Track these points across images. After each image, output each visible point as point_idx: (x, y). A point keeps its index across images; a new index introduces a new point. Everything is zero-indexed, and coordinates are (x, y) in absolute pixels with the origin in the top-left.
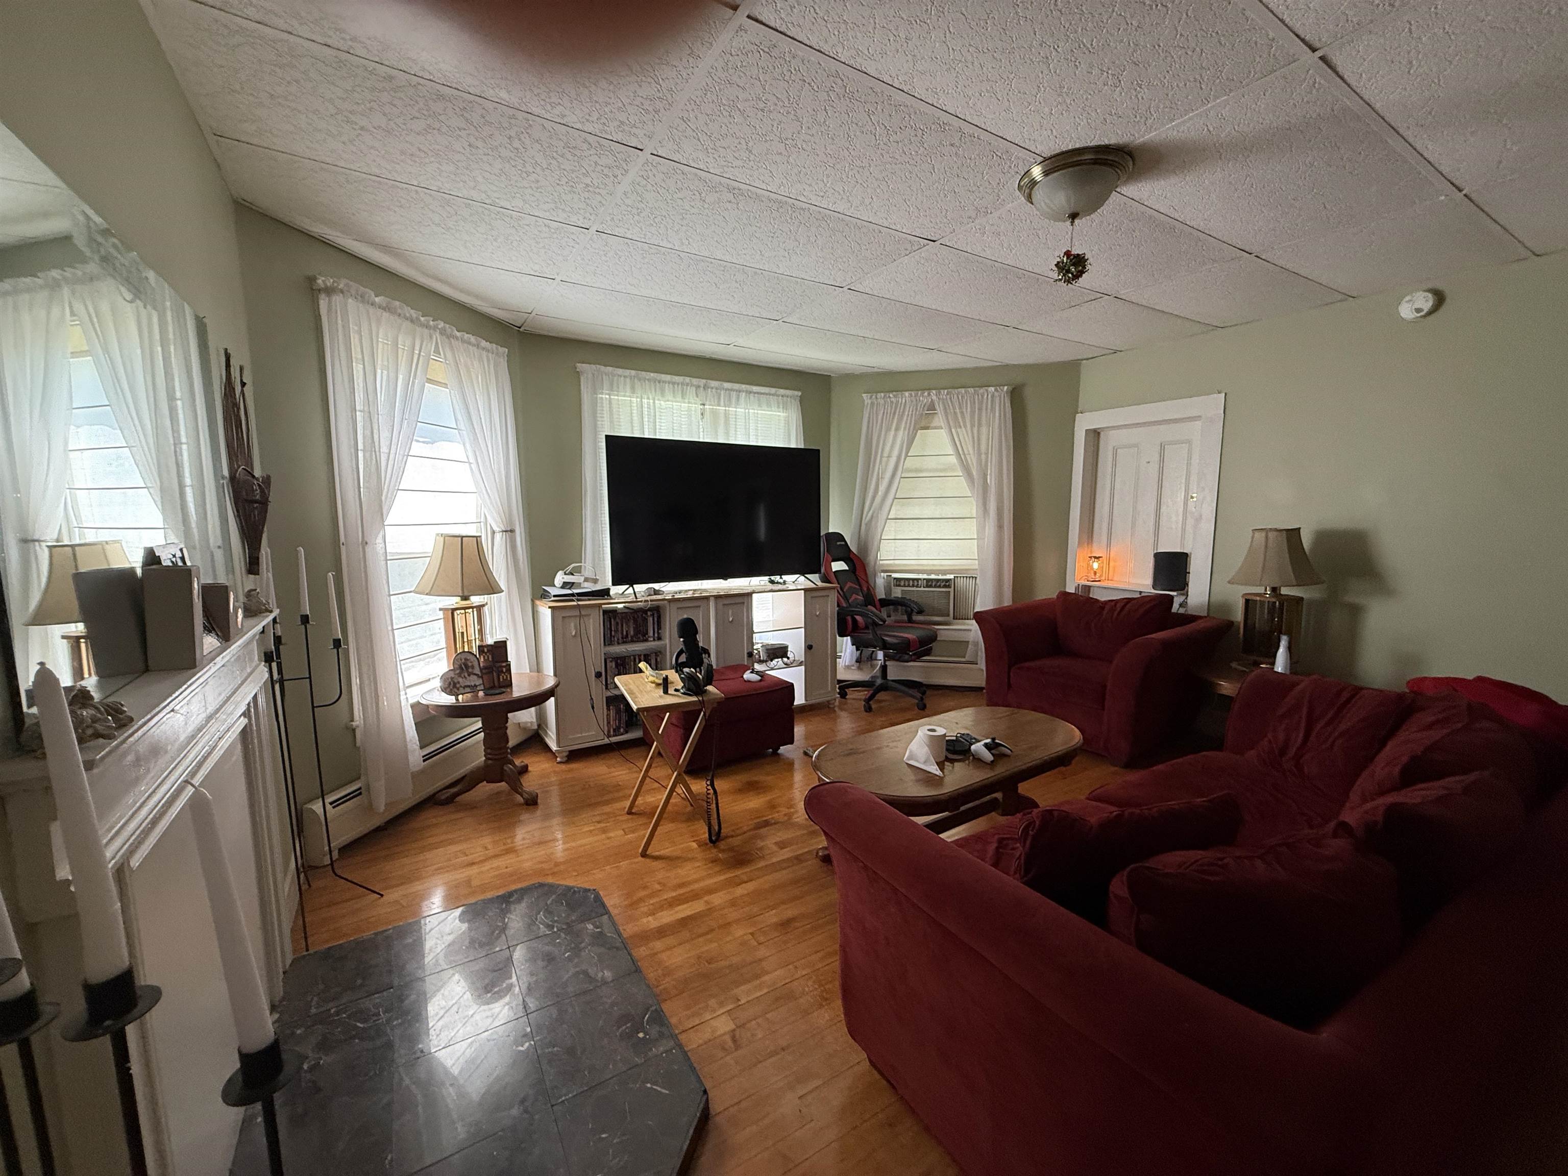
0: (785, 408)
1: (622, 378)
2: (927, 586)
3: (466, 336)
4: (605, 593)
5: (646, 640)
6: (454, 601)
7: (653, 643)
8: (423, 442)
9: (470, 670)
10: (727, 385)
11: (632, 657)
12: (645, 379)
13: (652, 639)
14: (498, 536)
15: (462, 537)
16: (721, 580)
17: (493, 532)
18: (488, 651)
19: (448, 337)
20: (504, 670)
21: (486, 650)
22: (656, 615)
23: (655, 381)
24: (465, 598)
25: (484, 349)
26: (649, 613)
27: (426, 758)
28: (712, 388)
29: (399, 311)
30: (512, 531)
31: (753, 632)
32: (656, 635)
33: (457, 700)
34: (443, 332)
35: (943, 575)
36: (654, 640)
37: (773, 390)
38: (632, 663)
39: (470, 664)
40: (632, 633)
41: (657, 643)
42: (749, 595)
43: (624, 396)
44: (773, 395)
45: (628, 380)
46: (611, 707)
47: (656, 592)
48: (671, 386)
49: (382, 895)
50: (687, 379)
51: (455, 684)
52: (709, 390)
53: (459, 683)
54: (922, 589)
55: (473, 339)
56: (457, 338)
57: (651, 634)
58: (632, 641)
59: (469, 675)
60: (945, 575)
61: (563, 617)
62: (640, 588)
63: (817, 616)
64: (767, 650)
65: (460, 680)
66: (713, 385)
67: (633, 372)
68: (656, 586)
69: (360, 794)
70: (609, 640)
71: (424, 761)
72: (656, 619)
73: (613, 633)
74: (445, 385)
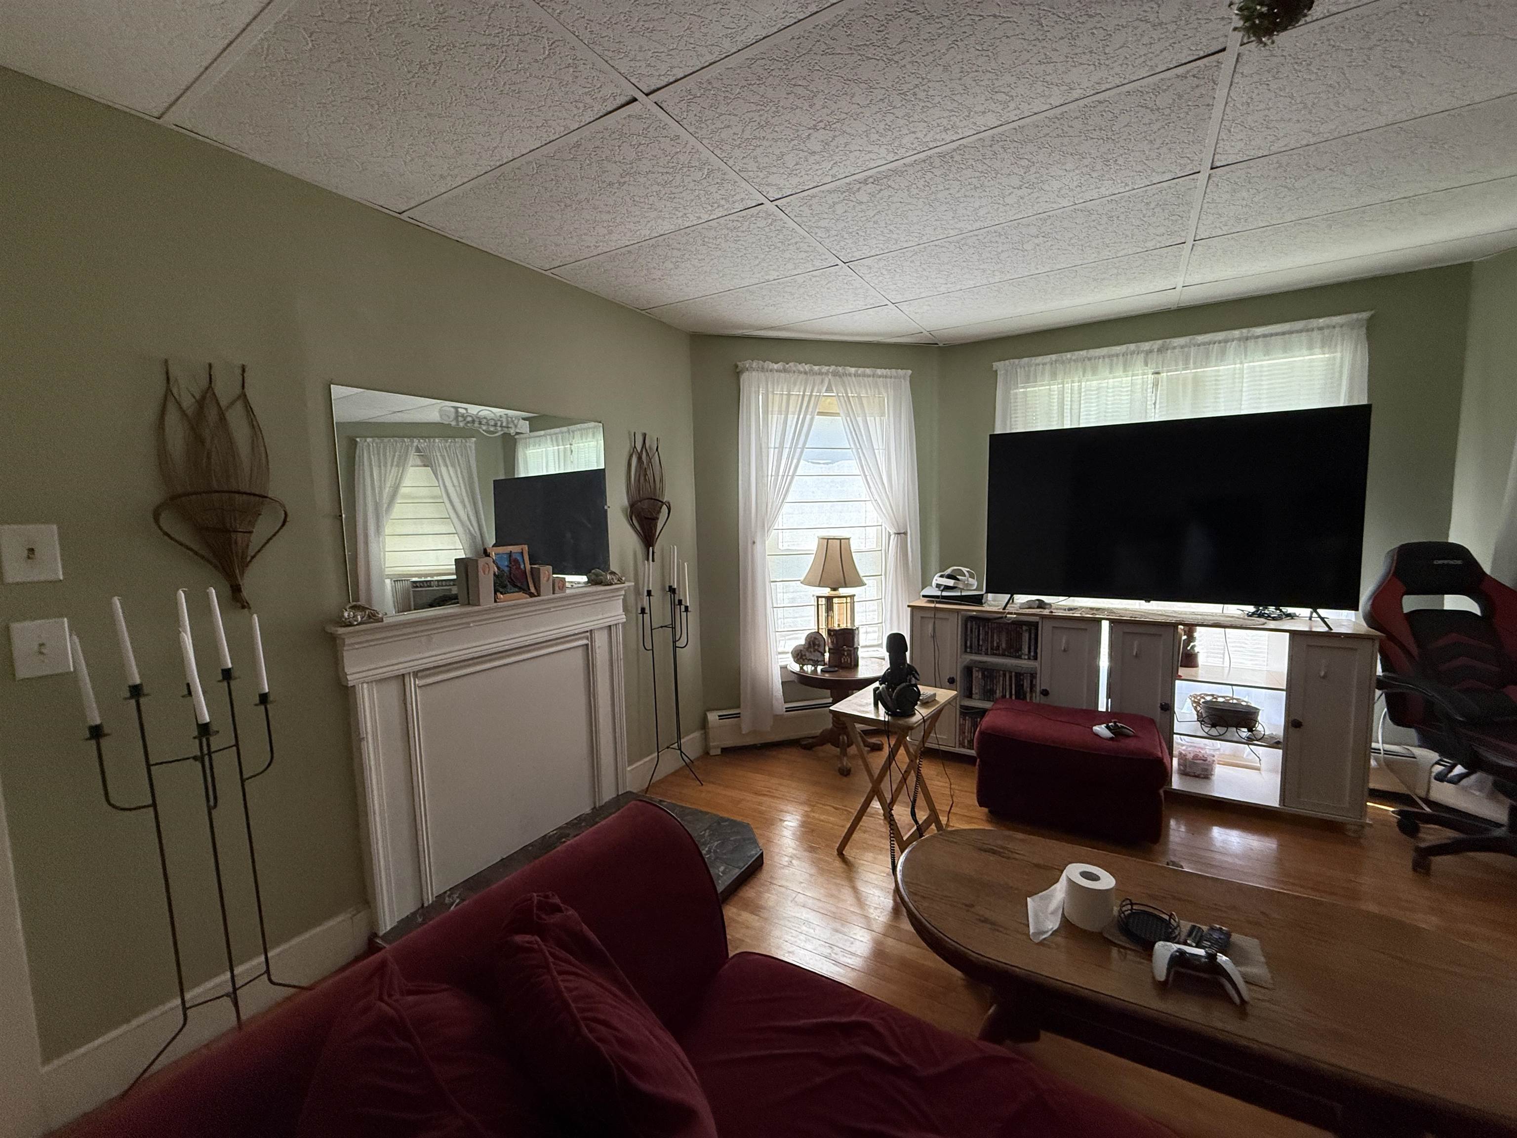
1: (1041, 366)
3: (861, 370)
4: (977, 600)
5: (1019, 657)
6: (826, 591)
7: (1025, 662)
9: (816, 647)
10: (1200, 338)
11: (1001, 672)
12: (1070, 360)
13: (1026, 657)
14: (892, 537)
15: (840, 539)
16: (1143, 602)
17: (890, 536)
18: (834, 635)
19: (840, 376)
20: (846, 654)
21: (832, 633)
22: (1033, 631)
23: (1110, 356)
24: (834, 589)
25: (880, 377)
26: (1024, 628)
27: (788, 710)
28: (1174, 348)
30: (905, 533)
32: (1032, 654)
33: (801, 668)
34: (835, 374)
36: (1029, 659)
37: (1299, 325)
38: (1001, 678)
39: (817, 643)
40: (1004, 645)
41: (1031, 664)
42: (1190, 628)
43: (1042, 385)
44: (1301, 331)
45: (1048, 367)
46: (967, 718)
47: (1041, 605)
48: (1107, 360)
49: (702, 784)
50: (1132, 346)
51: (802, 656)
52: (1169, 351)
53: (805, 655)
55: (868, 371)
56: (850, 375)
57: (1025, 650)
58: (1003, 655)
59: (814, 651)
61: (922, 618)
62: (1021, 599)
63: (1324, 677)
64: (1210, 708)
65: (807, 654)
66: (1175, 344)
68: (1046, 599)
70: (967, 648)
71: (786, 711)
72: (1033, 636)
73: (981, 643)
74: (838, 414)
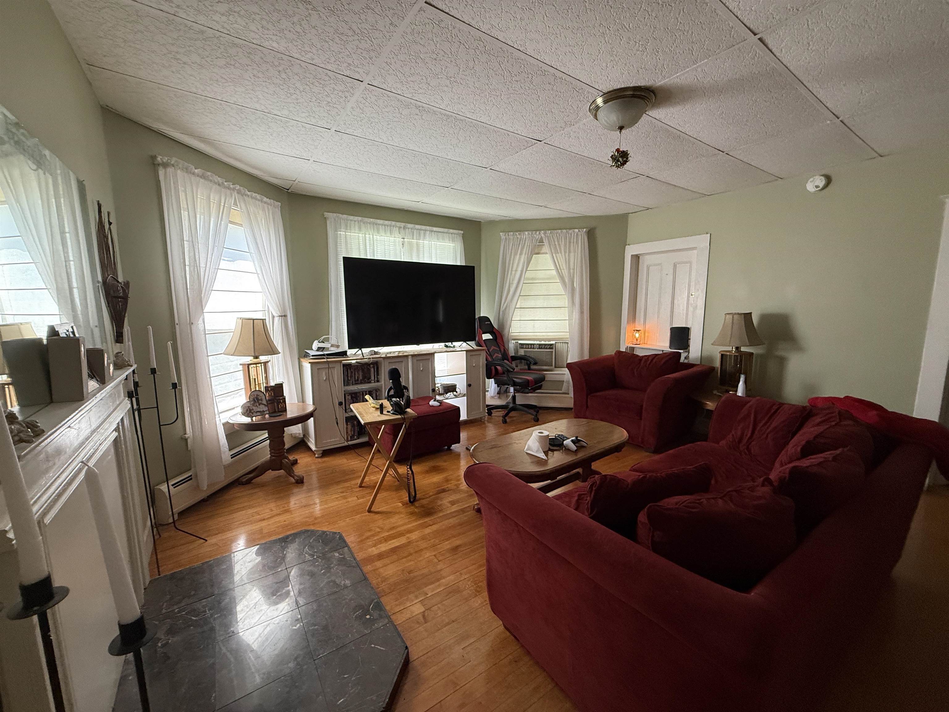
0: (453, 241)
1: (353, 222)
2: (539, 348)
3: (254, 194)
4: (344, 354)
5: (370, 382)
6: (249, 359)
7: (373, 384)
8: (227, 261)
9: (260, 402)
10: (417, 227)
11: (361, 393)
12: (367, 223)
13: (373, 382)
14: (276, 319)
15: (254, 320)
16: (415, 346)
17: (273, 317)
18: (271, 390)
19: (242, 195)
20: (282, 401)
22: (375, 367)
23: (374, 223)
24: (256, 357)
25: (265, 203)
26: (371, 366)
27: (233, 456)
28: (409, 228)
29: (211, 178)
30: (285, 316)
31: (435, 377)
32: (376, 379)
33: (252, 420)
34: (239, 192)
35: (548, 341)
36: (375, 382)
37: (446, 230)
38: (361, 396)
39: (260, 398)
40: (361, 378)
41: (376, 384)
42: (432, 354)
43: (355, 233)
44: (446, 233)
45: (357, 223)
46: (349, 423)
47: (376, 353)
48: (383, 227)
49: (206, 540)
50: (393, 223)
51: (250, 411)
52: (407, 229)
53: (253, 409)
54: (536, 350)
55: (258, 196)
56: (248, 196)
57: (373, 378)
58: (361, 383)
59: (259, 405)
60: (550, 341)
61: (318, 369)
62: (366, 351)
63: (474, 366)
64: (444, 387)
66: (409, 227)
67: (360, 218)
68: (376, 349)
69: (191, 479)
70: (346, 383)
71: (232, 458)
72: (376, 370)
73: (349, 378)
74: (241, 225)
